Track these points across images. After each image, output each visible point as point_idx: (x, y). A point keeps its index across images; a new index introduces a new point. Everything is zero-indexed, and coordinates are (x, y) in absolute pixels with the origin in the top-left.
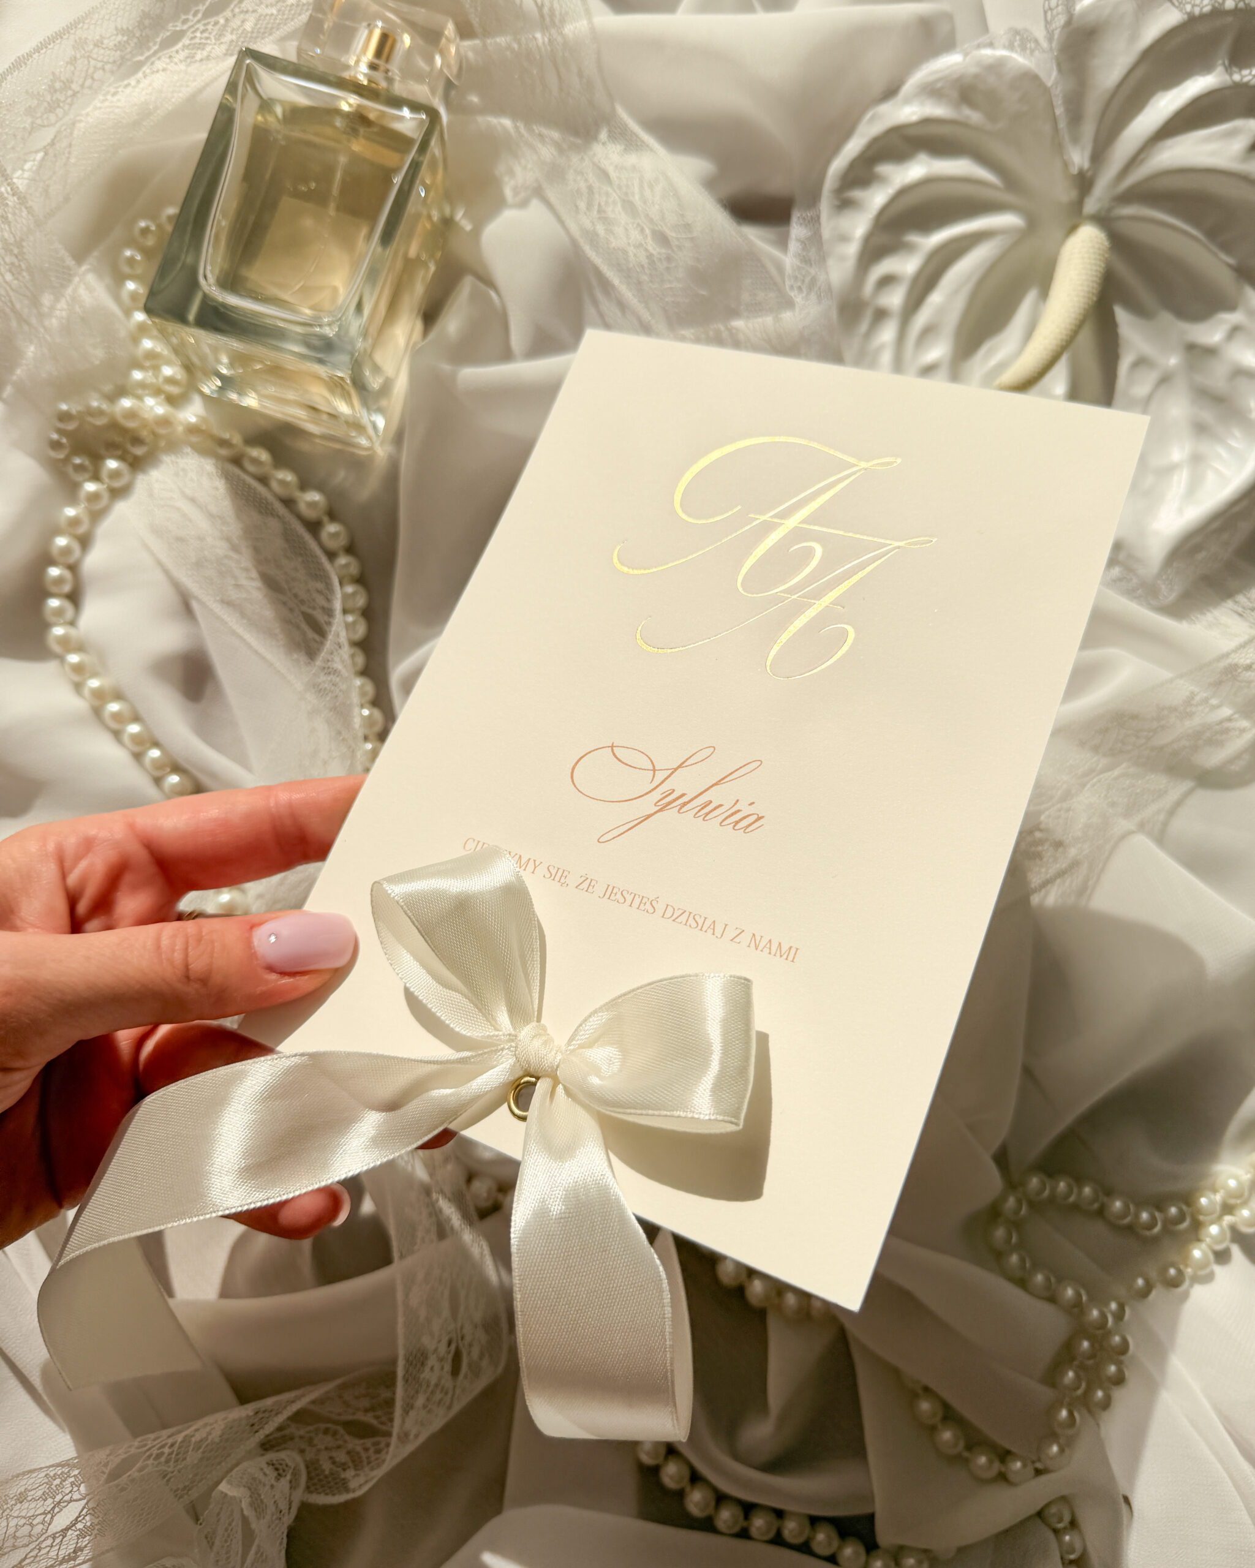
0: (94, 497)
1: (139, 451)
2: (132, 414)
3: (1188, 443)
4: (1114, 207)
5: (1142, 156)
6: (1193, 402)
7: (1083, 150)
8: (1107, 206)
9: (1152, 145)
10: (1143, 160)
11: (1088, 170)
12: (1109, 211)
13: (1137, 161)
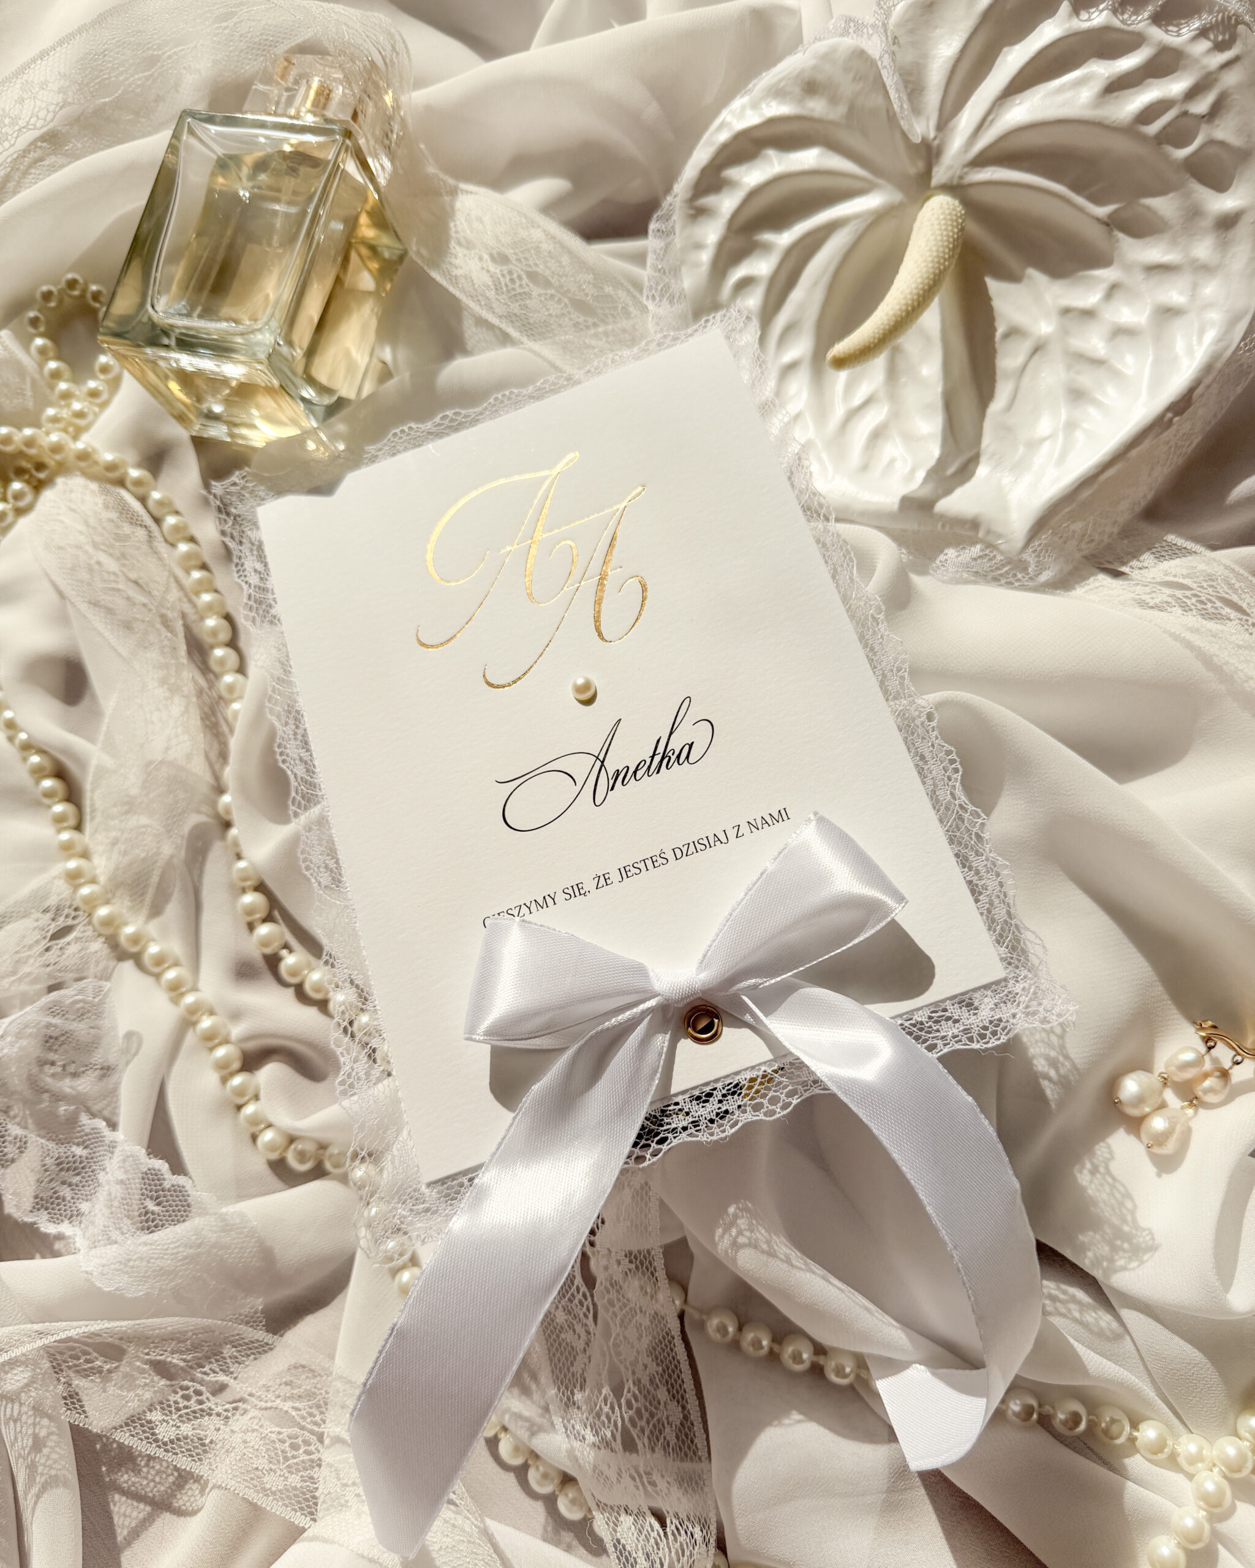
1: (42, 475)
2: (32, 442)
3: (1063, 411)
4: (966, 173)
5: (991, 117)
6: (1069, 368)
7: (928, 119)
8: (958, 173)
9: (1000, 105)
10: (992, 121)
11: (935, 138)
12: (961, 177)
13: (987, 123)
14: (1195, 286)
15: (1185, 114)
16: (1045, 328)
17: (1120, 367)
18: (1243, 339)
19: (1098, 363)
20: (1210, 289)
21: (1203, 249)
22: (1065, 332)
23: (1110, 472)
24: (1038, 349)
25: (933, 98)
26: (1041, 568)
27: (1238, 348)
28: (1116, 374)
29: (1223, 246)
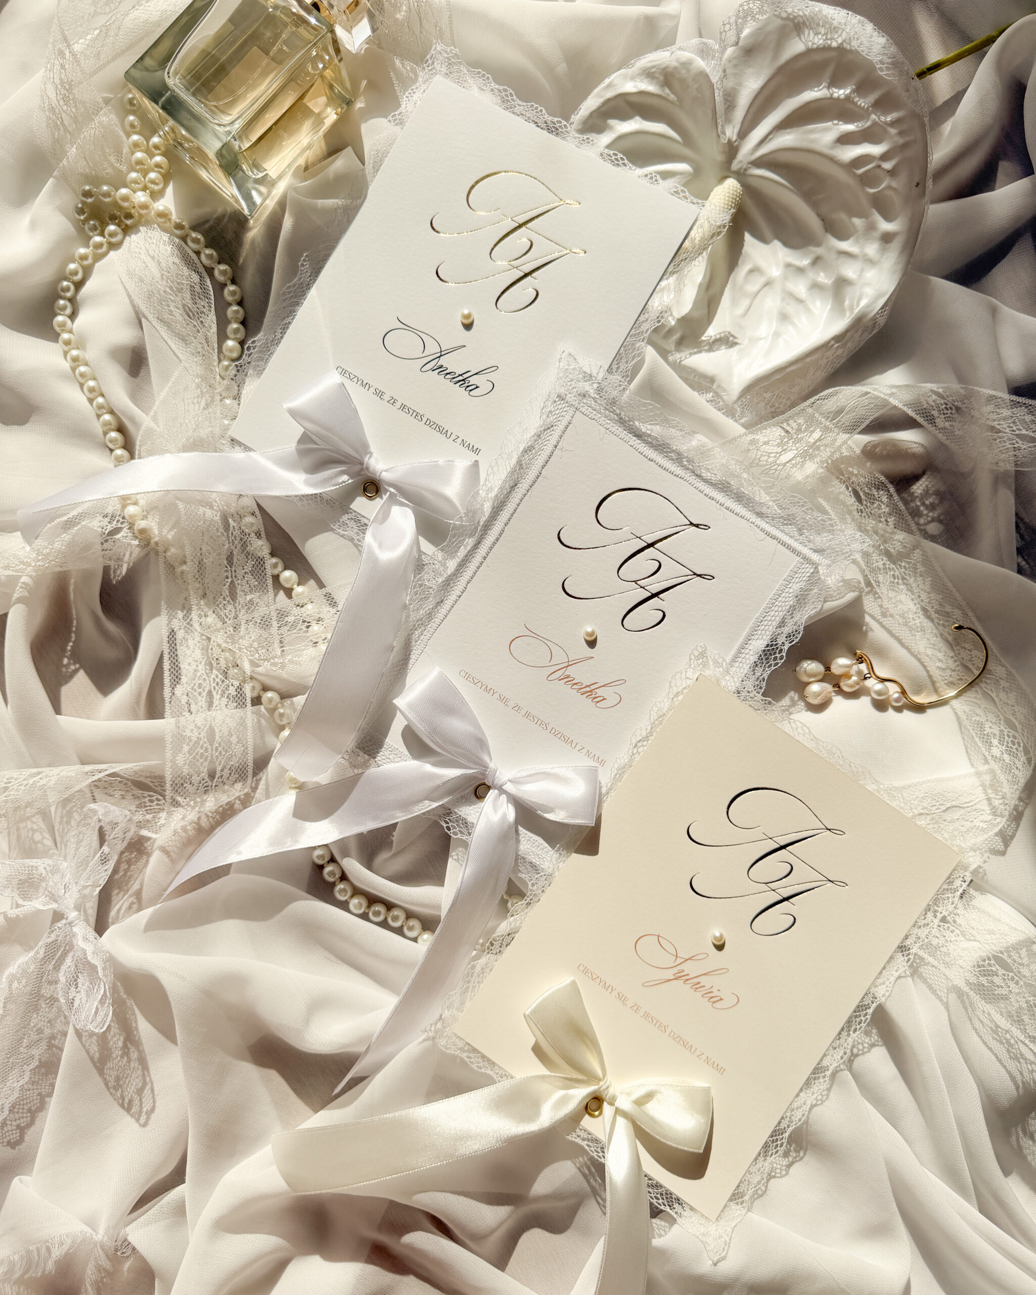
0: (99, 246)
1: (129, 222)
2: (126, 199)
3: (775, 324)
4: (749, 168)
5: (770, 137)
6: (783, 299)
7: (734, 127)
8: (745, 166)
9: (777, 131)
10: (771, 139)
11: (735, 141)
12: (746, 170)
13: (767, 140)
14: (862, 270)
15: (879, 166)
16: (775, 272)
17: (811, 307)
18: (882, 308)
19: (800, 301)
20: (871, 274)
21: (872, 249)
22: (785, 278)
23: (793, 368)
24: (768, 284)
25: (739, 114)
26: (742, 415)
27: (878, 313)
28: (808, 310)
29: (883, 250)
